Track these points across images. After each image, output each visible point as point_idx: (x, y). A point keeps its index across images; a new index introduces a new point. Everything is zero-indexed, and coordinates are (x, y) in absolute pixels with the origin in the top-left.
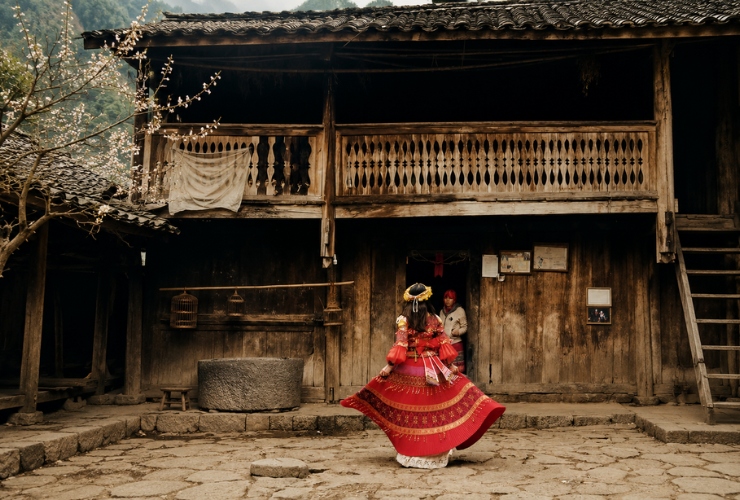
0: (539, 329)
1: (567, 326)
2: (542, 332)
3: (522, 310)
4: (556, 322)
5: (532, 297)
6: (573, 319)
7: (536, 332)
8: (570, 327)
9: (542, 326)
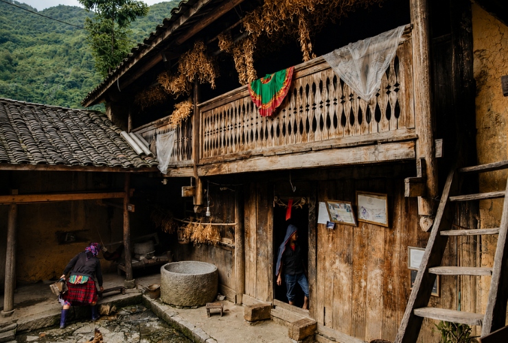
0: (363, 284)
1: (390, 287)
2: (366, 287)
3: (348, 260)
4: (380, 280)
5: (357, 248)
6: (396, 280)
7: (360, 287)
8: (394, 289)
9: (366, 280)
